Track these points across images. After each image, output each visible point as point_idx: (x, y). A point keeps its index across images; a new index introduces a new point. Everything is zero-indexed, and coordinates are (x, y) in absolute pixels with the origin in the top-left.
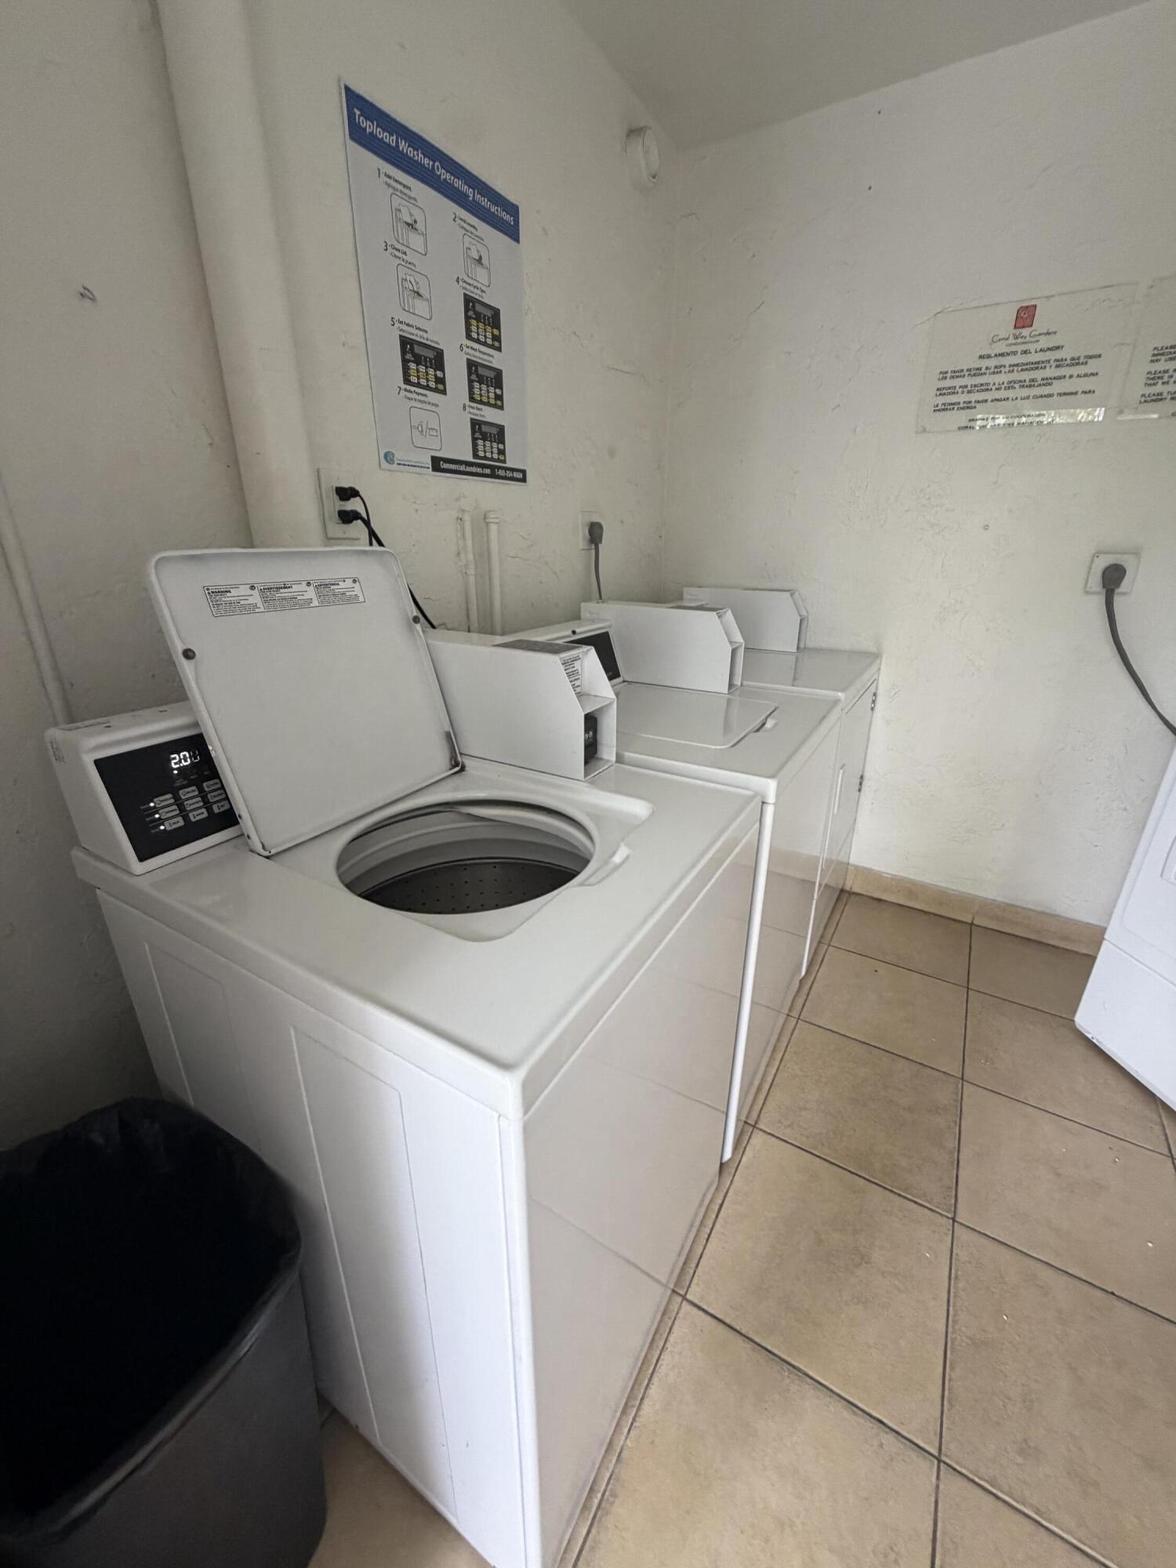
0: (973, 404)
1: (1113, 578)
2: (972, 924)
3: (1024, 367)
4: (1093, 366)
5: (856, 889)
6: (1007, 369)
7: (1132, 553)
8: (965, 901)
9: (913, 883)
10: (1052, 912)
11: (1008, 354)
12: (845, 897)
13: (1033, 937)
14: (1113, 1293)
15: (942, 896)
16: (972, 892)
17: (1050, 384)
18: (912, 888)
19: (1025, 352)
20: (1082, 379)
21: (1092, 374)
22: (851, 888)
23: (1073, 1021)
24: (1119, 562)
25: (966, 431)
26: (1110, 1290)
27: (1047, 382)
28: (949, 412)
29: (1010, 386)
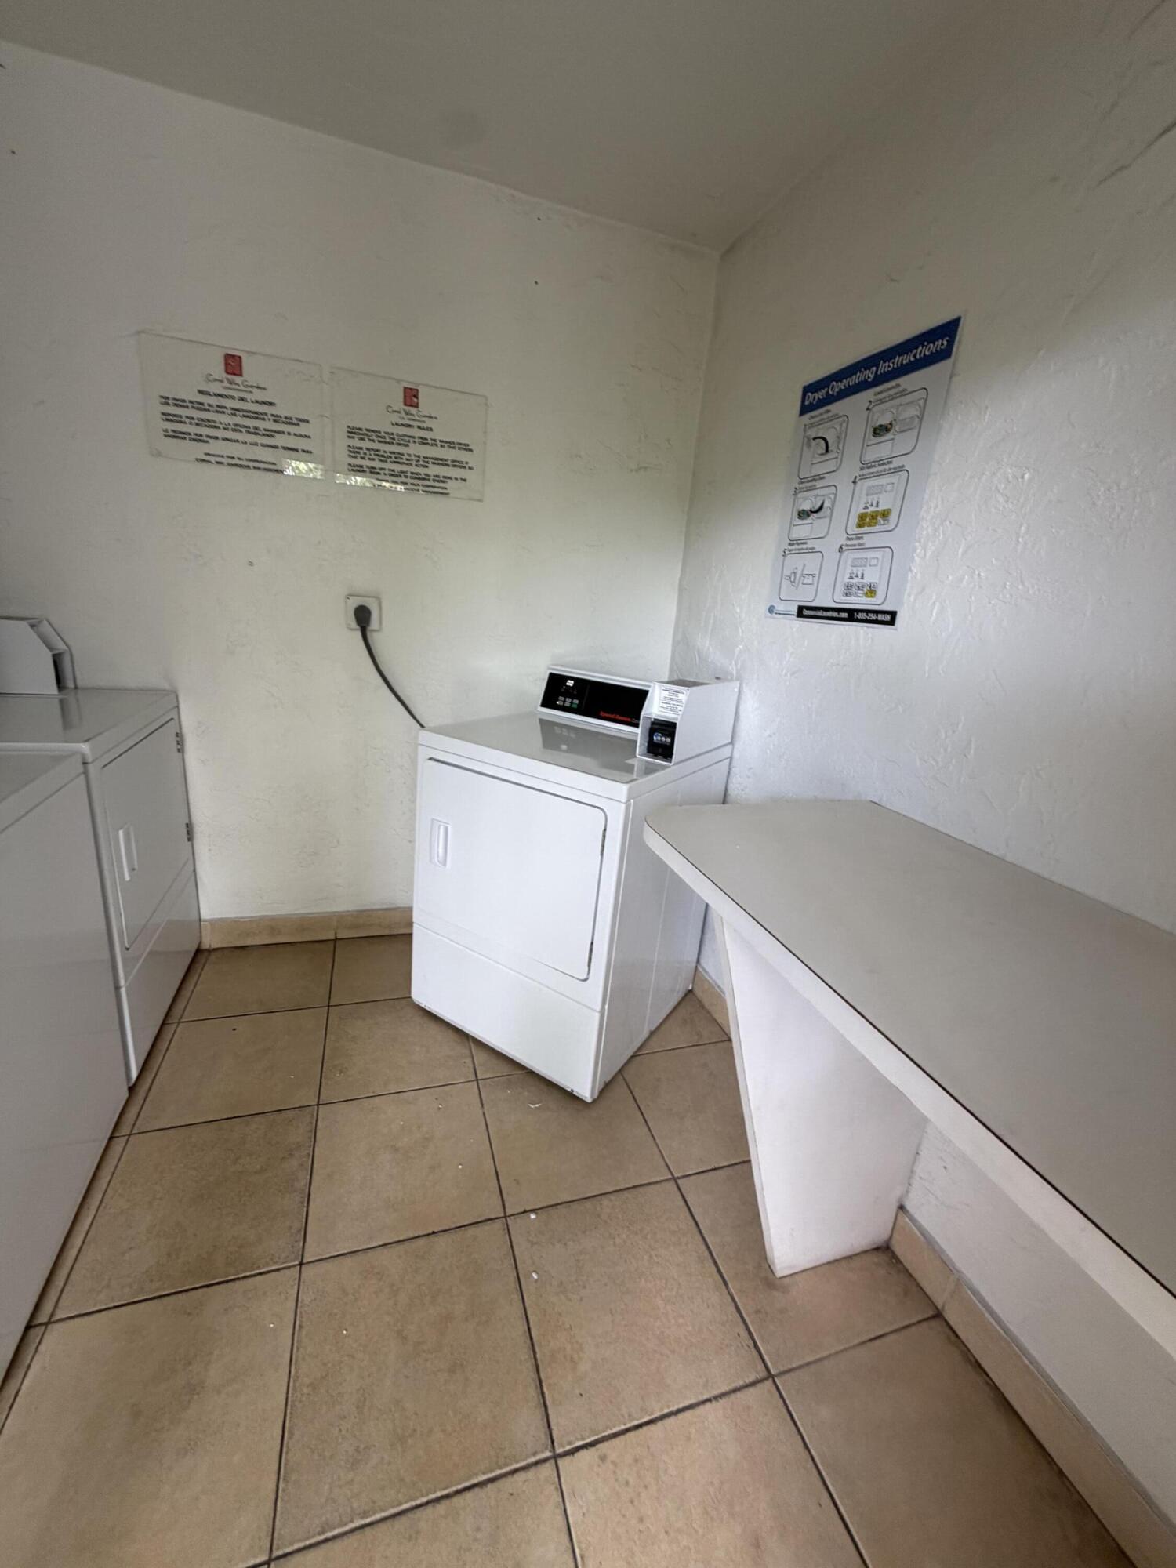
0: (204, 438)
1: (362, 616)
2: (336, 939)
3: (245, 414)
4: (303, 429)
5: (215, 945)
6: (229, 411)
7: (374, 597)
8: (325, 920)
9: (272, 919)
10: (394, 906)
11: (227, 397)
12: (202, 958)
13: (387, 932)
14: (434, 1233)
15: (303, 923)
16: (329, 910)
17: (273, 436)
18: (272, 924)
19: (242, 399)
20: (297, 438)
21: (306, 436)
22: (210, 946)
23: (410, 997)
24: (366, 605)
25: (204, 464)
26: (430, 1232)
27: (270, 434)
28: (179, 441)
29: (237, 428)
